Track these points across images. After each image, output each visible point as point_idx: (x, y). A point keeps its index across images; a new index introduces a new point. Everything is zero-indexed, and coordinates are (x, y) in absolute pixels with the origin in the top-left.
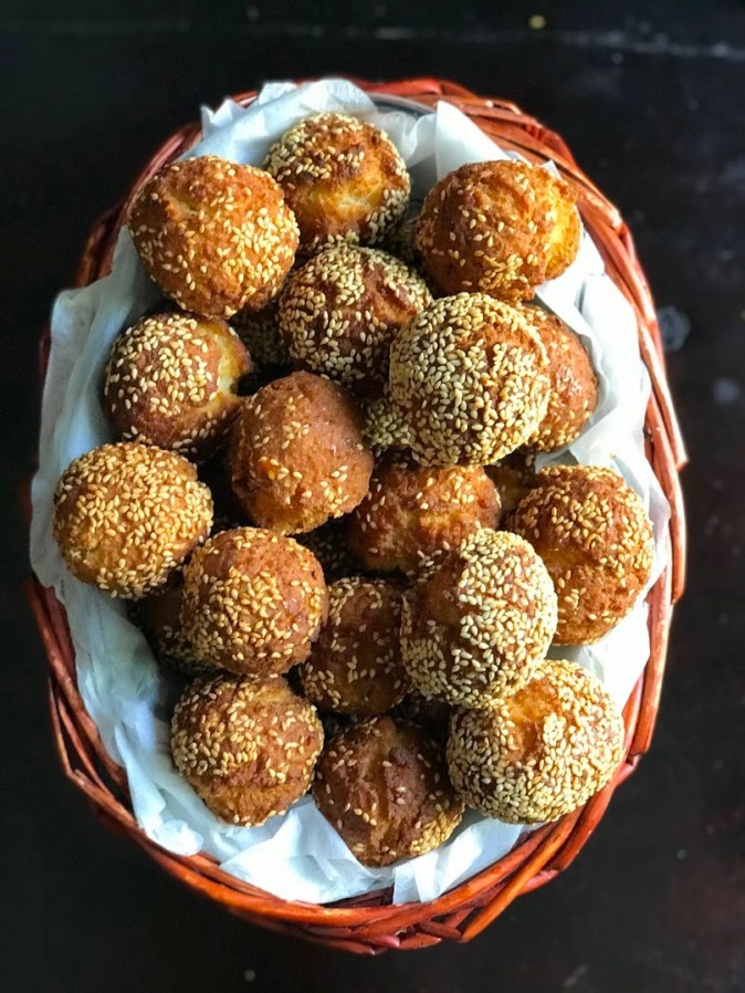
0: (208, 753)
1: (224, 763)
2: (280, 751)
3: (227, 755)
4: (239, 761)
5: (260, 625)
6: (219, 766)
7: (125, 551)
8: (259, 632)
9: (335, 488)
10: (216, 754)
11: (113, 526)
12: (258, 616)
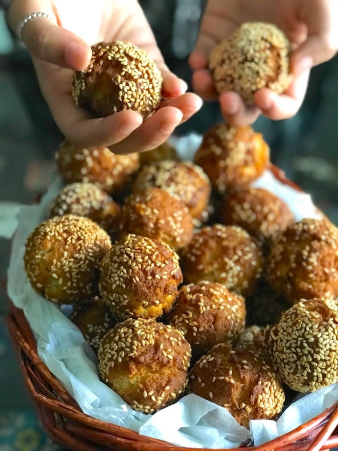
0: (124, 345)
1: (135, 347)
2: (167, 341)
3: (136, 342)
4: (144, 345)
5: (147, 258)
6: (132, 350)
7: (67, 247)
8: (147, 262)
9: (176, 222)
10: (129, 344)
11: (60, 235)
12: (145, 254)
